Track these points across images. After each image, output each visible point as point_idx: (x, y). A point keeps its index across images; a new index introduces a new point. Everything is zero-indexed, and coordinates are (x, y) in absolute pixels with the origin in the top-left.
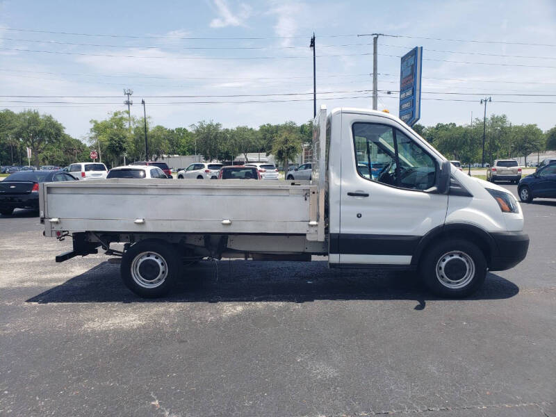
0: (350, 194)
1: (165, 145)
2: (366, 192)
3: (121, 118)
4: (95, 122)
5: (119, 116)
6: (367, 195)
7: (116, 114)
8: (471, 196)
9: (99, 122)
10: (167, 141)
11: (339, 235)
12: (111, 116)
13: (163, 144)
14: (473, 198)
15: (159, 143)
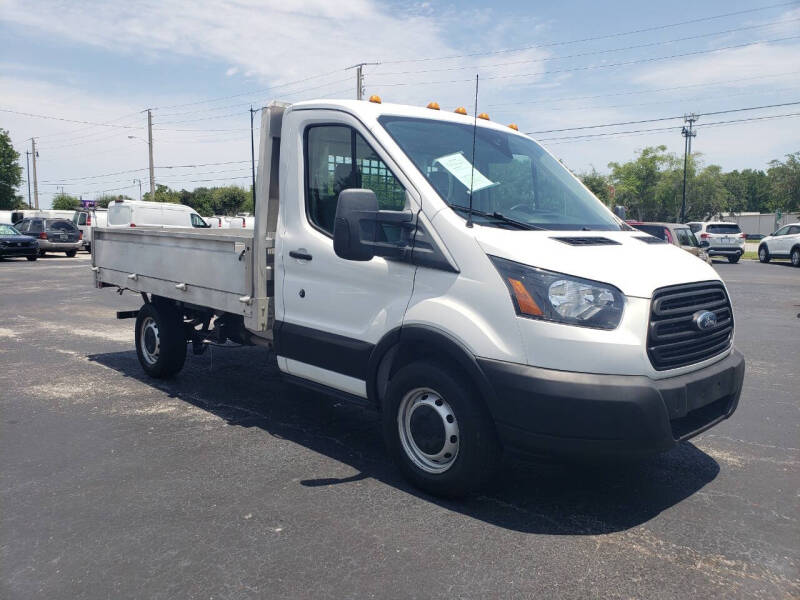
0: (294, 255)
1: (722, 196)
2: (309, 253)
3: (655, 158)
4: (616, 165)
5: (651, 155)
6: (308, 258)
7: (646, 152)
8: (458, 272)
9: (621, 165)
10: (725, 190)
11: (283, 323)
12: (639, 156)
13: (717, 194)
14: (459, 277)
15: (710, 193)
